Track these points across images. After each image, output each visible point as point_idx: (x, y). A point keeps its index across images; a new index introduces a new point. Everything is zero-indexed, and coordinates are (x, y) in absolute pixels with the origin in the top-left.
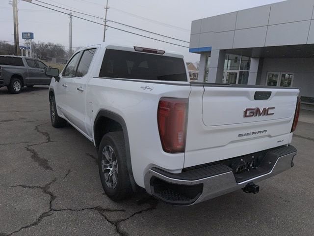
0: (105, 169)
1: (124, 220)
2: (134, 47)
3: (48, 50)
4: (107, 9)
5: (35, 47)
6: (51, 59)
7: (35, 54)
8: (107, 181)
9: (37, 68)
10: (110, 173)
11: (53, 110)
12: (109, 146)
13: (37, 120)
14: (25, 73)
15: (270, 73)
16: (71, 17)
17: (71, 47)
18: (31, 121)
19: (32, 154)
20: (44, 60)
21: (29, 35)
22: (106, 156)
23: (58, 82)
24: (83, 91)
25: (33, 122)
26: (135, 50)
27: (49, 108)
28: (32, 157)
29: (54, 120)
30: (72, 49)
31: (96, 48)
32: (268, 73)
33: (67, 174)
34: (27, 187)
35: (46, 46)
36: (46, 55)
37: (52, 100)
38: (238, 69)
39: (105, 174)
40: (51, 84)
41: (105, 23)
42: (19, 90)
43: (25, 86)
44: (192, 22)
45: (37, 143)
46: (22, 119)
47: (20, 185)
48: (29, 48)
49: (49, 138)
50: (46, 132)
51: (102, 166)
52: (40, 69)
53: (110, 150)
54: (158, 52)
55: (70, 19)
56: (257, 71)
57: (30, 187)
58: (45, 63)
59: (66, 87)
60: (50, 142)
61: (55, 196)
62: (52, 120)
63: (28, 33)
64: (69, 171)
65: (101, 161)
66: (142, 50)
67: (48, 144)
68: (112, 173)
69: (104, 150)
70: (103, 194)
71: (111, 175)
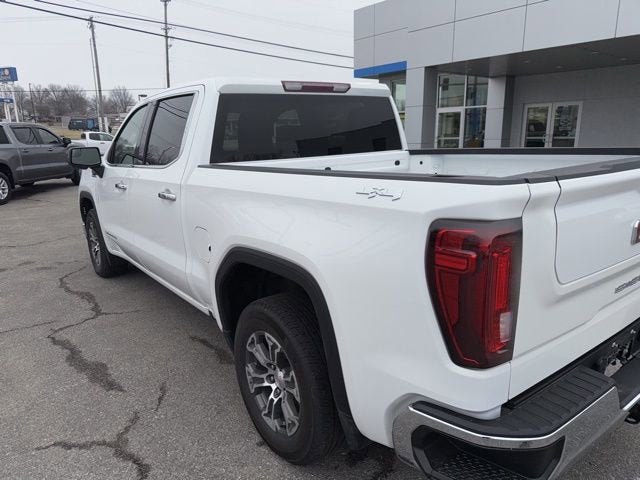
0: (256, 386)
2: (283, 82)
3: (52, 102)
5: (22, 98)
6: (59, 120)
7: (26, 113)
8: (268, 415)
9: (38, 143)
10: (272, 396)
11: (93, 239)
12: (267, 335)
13: (61, 263)
14: (13, 158)
15: (530, 106)
16: (92, 26)
17: (100, 91)
18: (46, 268)
19: (67, 352)
20: (45, 122)
21: (7, 72)
22: (257, 355)
23: (101, 176)
24: (174, 200)
25: (50, 268)
26: (286, 90)
27: (84, 236)
28: (68, 359)
29: (99, 260)
30: (103, 93)
31: (192, 94)
32: (527, 107)
33: (160, 399)
34: (74, 446)
35: (46, 92)
36: (49, 112)
37: (88, 218)
38: (462, 105)
39: (258, 396)
40: (83, 182)
41: (166, 33)
42: (6, 195)
43: (18, 186)
45: (73, 323)
46: (26, 263)
47: (55, 445)
48: (12, 101)
49: (96, 305)
50: (86, 290)
51: (249, 378)
52: (43, 146)
53: (270, 344)
54: (336, 88)
55: (90, 32)
56: (503, 106)
57: (81, 447)
58: (49, 129)
59: (125, 189)
60: (100, 317)
61: (147, 465)
62: (93, 261)
63: (4, 69)
64: (163, 389)
65: (244, 365)
66: (300, 87)
67: (96, 320)
68: (277, 395)
69: (250, 341)
70: (260, 444)
71: (276, 400)
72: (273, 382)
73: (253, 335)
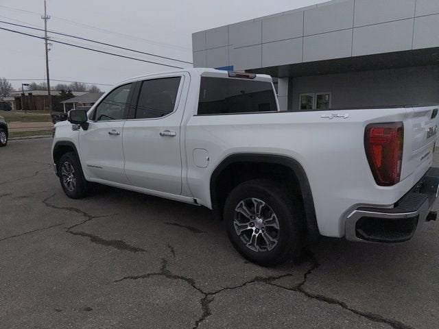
0: (241, 230)
1: (303, 284)
4: (46, 19)
10: (254, 233)
11: (65, 174)
12: (253, 198)
15: (303, 95)
19: (88, 238)
22: (243, 213)
23: (86, 129)
26: (229, 76)
28: (92, 241)
32: (301, 95)
33: (172, 252)
44: (193, 34)
45: (77, 223)
47: (125, 278)
49: (85, 213)
51: (236, 227)
53: (256, 204)
54: (250, 76)
56: (287, 94)
60: (94, 219)
61: (190, 279)
64: (170, 247)
65: (233, 221)
66: (235, 75)
67: (92, 221)
68: (256, 232)
69: (238, 206)
70: (246, 263)
71: (257, 235)
72: (254, 226)
73: (242, 202)
